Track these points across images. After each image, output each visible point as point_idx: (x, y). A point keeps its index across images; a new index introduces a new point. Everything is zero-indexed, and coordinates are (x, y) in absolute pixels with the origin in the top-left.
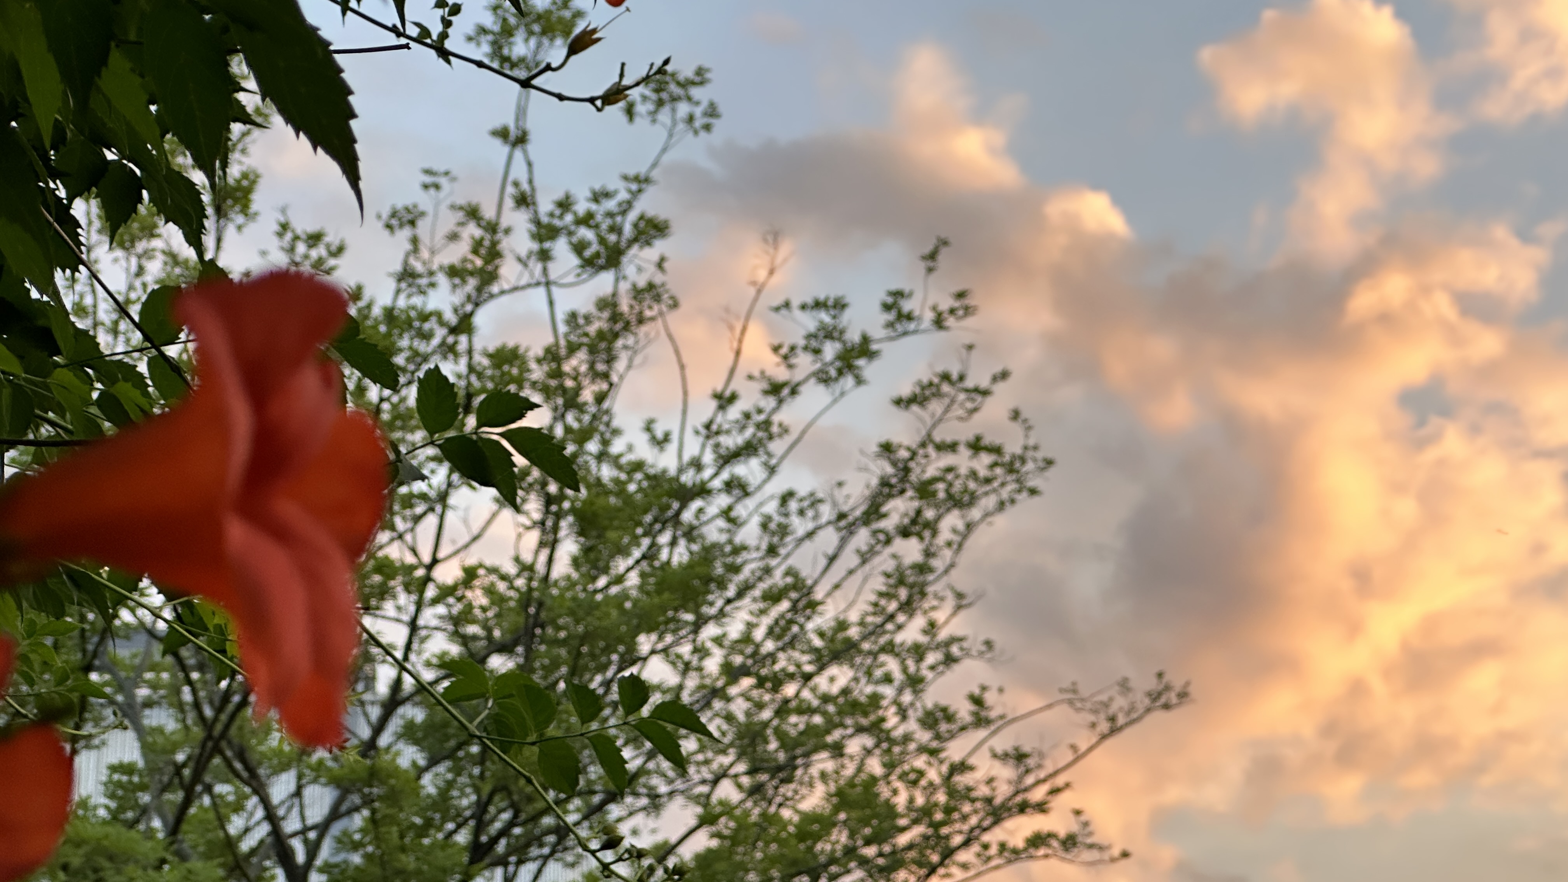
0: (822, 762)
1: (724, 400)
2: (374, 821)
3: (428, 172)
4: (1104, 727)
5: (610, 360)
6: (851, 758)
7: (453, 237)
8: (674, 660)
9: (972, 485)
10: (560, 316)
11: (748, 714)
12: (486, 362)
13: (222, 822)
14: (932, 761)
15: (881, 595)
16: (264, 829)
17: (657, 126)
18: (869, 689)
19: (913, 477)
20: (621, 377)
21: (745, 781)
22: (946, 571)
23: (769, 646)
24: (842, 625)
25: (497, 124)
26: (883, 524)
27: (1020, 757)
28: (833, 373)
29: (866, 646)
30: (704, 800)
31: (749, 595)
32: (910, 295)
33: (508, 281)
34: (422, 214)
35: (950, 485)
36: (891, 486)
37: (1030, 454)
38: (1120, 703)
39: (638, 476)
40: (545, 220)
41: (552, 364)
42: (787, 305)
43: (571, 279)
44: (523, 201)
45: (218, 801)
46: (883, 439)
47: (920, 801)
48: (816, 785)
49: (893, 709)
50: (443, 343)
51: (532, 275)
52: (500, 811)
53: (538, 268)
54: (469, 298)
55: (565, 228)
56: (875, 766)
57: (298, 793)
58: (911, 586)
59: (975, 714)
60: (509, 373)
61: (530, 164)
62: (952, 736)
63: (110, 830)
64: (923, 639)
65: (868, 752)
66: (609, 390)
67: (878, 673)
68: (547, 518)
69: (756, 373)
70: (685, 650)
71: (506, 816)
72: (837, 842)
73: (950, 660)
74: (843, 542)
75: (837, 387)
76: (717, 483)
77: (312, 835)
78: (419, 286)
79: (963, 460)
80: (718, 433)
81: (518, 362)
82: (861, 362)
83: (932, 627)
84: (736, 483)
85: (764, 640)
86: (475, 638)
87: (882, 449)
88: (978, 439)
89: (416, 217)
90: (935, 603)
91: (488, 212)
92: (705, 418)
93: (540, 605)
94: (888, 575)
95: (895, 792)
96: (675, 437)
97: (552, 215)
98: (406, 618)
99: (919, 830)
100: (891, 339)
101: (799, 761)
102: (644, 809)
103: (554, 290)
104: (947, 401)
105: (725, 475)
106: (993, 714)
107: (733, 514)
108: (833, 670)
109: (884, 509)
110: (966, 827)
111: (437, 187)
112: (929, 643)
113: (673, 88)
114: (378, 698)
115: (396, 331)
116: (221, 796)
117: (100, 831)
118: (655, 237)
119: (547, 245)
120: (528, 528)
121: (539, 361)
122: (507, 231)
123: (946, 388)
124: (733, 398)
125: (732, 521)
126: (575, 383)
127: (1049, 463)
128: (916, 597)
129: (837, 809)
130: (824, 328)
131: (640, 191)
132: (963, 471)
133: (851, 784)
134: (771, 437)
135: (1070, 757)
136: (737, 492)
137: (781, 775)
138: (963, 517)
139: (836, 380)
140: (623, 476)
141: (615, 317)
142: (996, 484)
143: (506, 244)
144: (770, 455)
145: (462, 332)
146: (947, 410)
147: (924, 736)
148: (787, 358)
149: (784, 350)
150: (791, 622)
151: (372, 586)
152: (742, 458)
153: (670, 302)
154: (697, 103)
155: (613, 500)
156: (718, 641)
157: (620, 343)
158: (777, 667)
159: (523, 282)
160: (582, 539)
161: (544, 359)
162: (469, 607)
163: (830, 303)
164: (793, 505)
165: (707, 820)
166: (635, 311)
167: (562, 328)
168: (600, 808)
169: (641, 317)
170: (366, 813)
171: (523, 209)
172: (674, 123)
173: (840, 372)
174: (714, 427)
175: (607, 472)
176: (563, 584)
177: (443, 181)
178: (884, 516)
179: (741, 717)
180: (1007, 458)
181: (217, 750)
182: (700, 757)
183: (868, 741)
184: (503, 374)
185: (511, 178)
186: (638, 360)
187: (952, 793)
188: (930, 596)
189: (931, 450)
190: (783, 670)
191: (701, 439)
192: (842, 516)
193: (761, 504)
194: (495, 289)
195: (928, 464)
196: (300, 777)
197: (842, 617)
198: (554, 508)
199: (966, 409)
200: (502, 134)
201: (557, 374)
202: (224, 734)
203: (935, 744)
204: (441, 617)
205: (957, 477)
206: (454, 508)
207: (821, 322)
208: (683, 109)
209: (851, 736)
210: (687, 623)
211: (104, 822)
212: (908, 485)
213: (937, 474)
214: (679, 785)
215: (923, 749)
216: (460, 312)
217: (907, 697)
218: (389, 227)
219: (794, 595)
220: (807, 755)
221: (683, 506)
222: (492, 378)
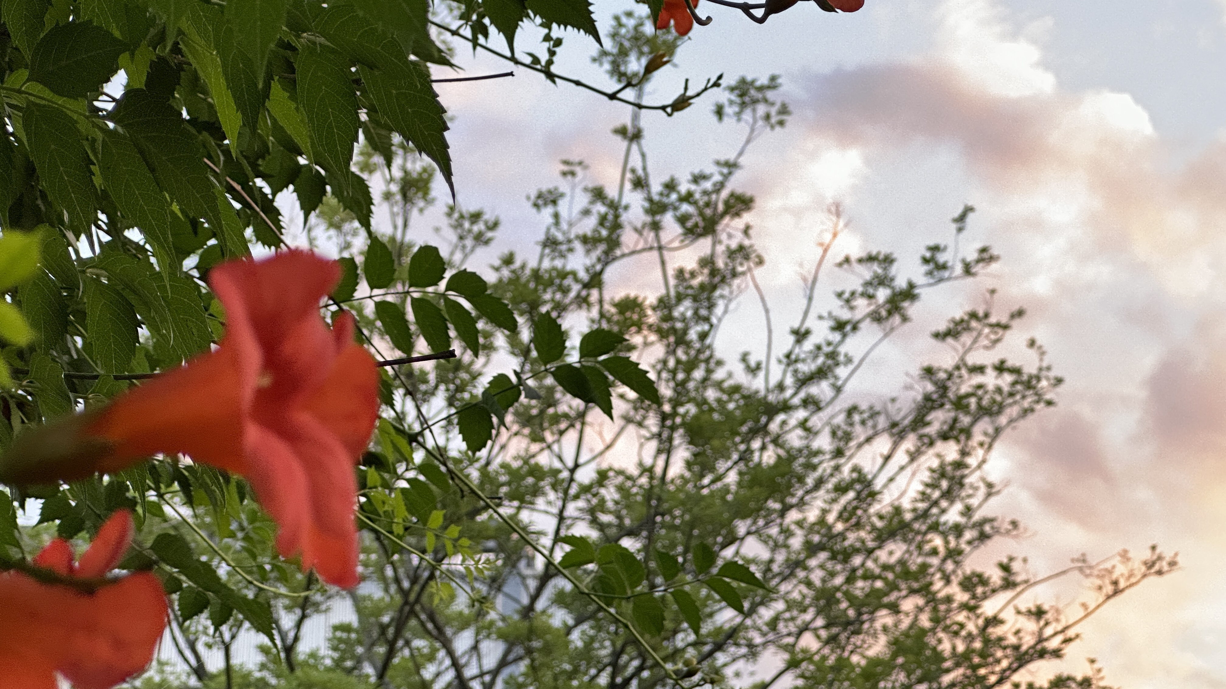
0: (884, 618)
1: (801, 335)
2: (533, 668)
3: (566, 163)
4: (1109, 589)
5: (711, 307)
6: (907, 614)
7: (586, 212)
8: (765, 540)
9: (998, 398)
10: (671, 272)
11: (824, 581)
12: (613, 310)
13: (418, 668)
14: (970, 615)
15: (927, 485)
16: (449, 676)
17: (743, 124)
18: (920, 560)
19: (951, 395)
20: (720, 320)
21: (824, 634)
22: (979, 466)
23: (839, 527)
24: (898, 511)
25: (618, 124)
26: (927, 430)
27: (1039, 613)
28: (884, 313)
29: (916, 526)
30: (790, 648)
31: (823, 488)
32: (945, 249)
33: (628, 247)
34: (562, 195)
35: (980, 399)
36: (933, 401)
37: (1044, 373)
38: (1121, 570)
39: (737, 396)
40: (656, 198)
41: (664, 310)
42: (847, 260)
43: (676, 244)
44: (639, 183)
45: (416, 653)
46: (926, 364)
47: (961, 647)
48: (879, 636)
49: (938, 576)
50: (578, 296)
51: (646, 241)
52: (632, 659)
53: (652, 235)
54: (599, 260)
55: (672, 204)
56: (925, 621)
57: (475, 648)
58: (952, 479)
59: (1005, 579)
60: (631, 318)
61: (643, 155)
62: (985, 597)
63: (331, 675)
64: (962, 520)
65: (920, 610)
66: (710, 330)
67: (927, 547)
68: (663, 431)
69: (825, 314)
70: (774, 531)
71: (636, 663)
72: (897, 680)
73: (983, 537)
74: (895, 446)
75: (888, 324)
76: (796, 401)
77: (487, 678)
78: (561, 252)
79: (990, 379)
80: (796, 361)
81: (637, 309)
82: (906, 304)
83: (968, 511)
84: (810, 400)
85: (835, 523)
86: (609, 525)
87: (924, 372)
88: (1003, 362)
89: (557, 197)
90: (971, 492)
91: (612, 192)
92: (786, 349)
93: (659, 499)
94: (933, 471)
95: (940, 641)
96: (763, 365)
97: (661, 194)
98: (555, 510)
99: (960, 671)
100: (930, 285)
101: (865, 617)
102: (744, 656)
103: (665, 253)
104: (975, 334)
105: (802, 395)
106: (1019, 579)
107: (810, 424)
108: (891, 546)
109: (929, 418)
110: (998, 669)
111: (573, 174)
112: (967, 523)
113: (753, 92)
114: (536, 573)
115: (541, 287)
116: (418, 649)
117: (326, 676)
118: (743, 210)
119: (658, 218)
120: (648, 439)
121: (654, 309)
122: (626, 208)
123: (974, 324)
124: (807, 333)
125: (807, 430)
126: (684, 324)
127: (1059, 381)
128: (956, 488)
129: (894, 656)
130: (877, 277)
131: (730, 173)
132: (991, 387)
133: (906, 634)
134: (837, 364)
135: (1082, 613)
136: (811, 407)
137: (851, 628)
138: (993, 422)
139: (887, 318)
140: (725, 397)
141: (714, 272)
142: (1018, 397)
143: (625, 217)
144: (836, 378)
145: (593, 287)
146: (975, 341)
147: (962, 597)
148: (848, 301)
149: (847, 295)
150: (856, 508)
151: (526, 487)
152: (815, 380)
153: (757, 260)
154: (773, 104)
155: (716, 416)
156: (800, 524)
157: (718, 293)
158: (847, 543)
159: (640, 246)
160: (691, 447)
161: (658, 307)
162: (603, 501)
163: (881, 257)
164: (856, 418)
165: (792, 664)
166: (730, 268)
167: (672, 282)
168: (711, 654)
169: (734, 272)
170: (526, 662)
171: (639, 190)
172: (755, 121)
173: (890, 313)
174: (793, 357)
175: (711, 394)
176: (678, 482)
177: (578, 169)
178: (928, 424)
179: (818, 583)
180: (1025, 378)
181: (413, 613)
182: (787, 615)
183: (920, 601)
184: (626, 319)
185: (629, 166)
186: (732, 306)
187: (987, 642)
188: (967, 487)
189: (964, 372)
190: (851, 546)
191: (782, 367)
192: (894, 425)
193: (833, 417)
194: (618, 252)
195: (962, 382)
196: (477, 634)
197: (896, 503)
198: (669, 423)
199: (991, 339)
200: (622, 131)
201: (668, 318)
202: (418, 600)
203: (972, 603)
204: (581, 510)
205: (986, 392)
206: (591, 425)
207: (875, 272)
208: (761, 109)
209: (906, 597)
210: (775, 511)
211: (328, 669)
212: (946, 400)
213: (970, 390)
214: (771, 636)
215: (965, 606)
216: (591, 272)
217: (949, 566)
218: (536, 205)
219: (858, 487)
220: (872, 613)
221: (770, 419)
222: (618, 323)
